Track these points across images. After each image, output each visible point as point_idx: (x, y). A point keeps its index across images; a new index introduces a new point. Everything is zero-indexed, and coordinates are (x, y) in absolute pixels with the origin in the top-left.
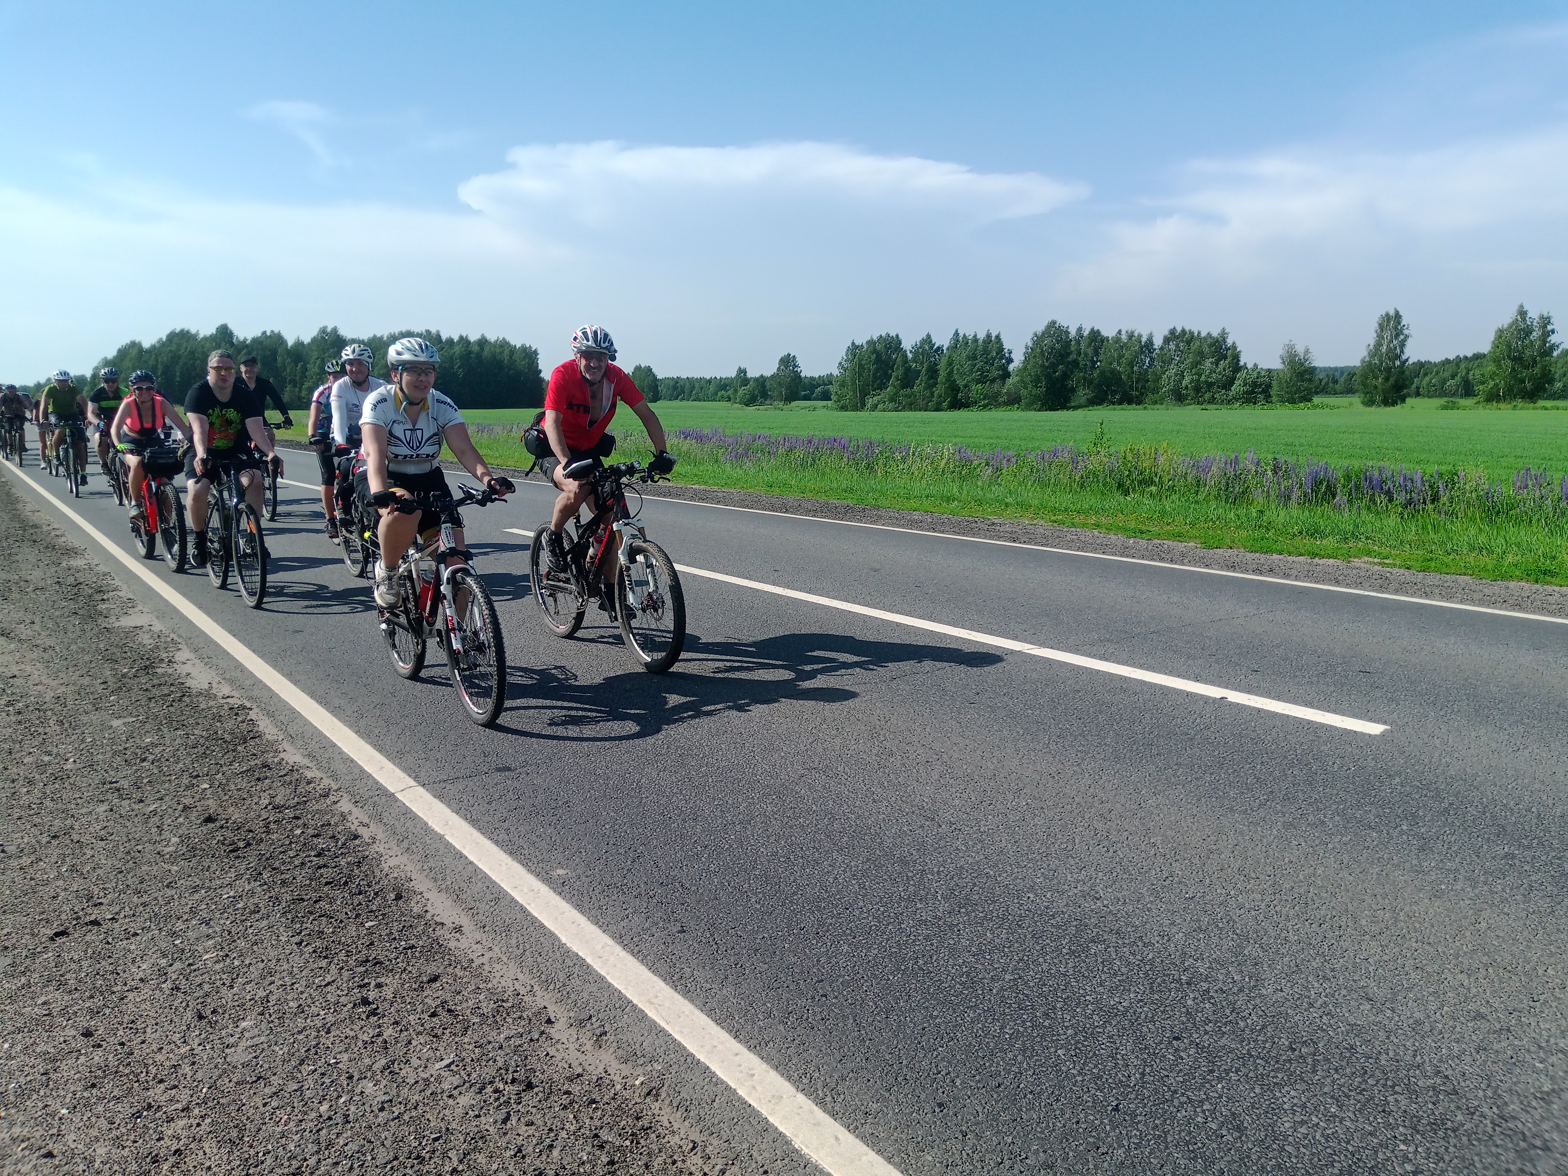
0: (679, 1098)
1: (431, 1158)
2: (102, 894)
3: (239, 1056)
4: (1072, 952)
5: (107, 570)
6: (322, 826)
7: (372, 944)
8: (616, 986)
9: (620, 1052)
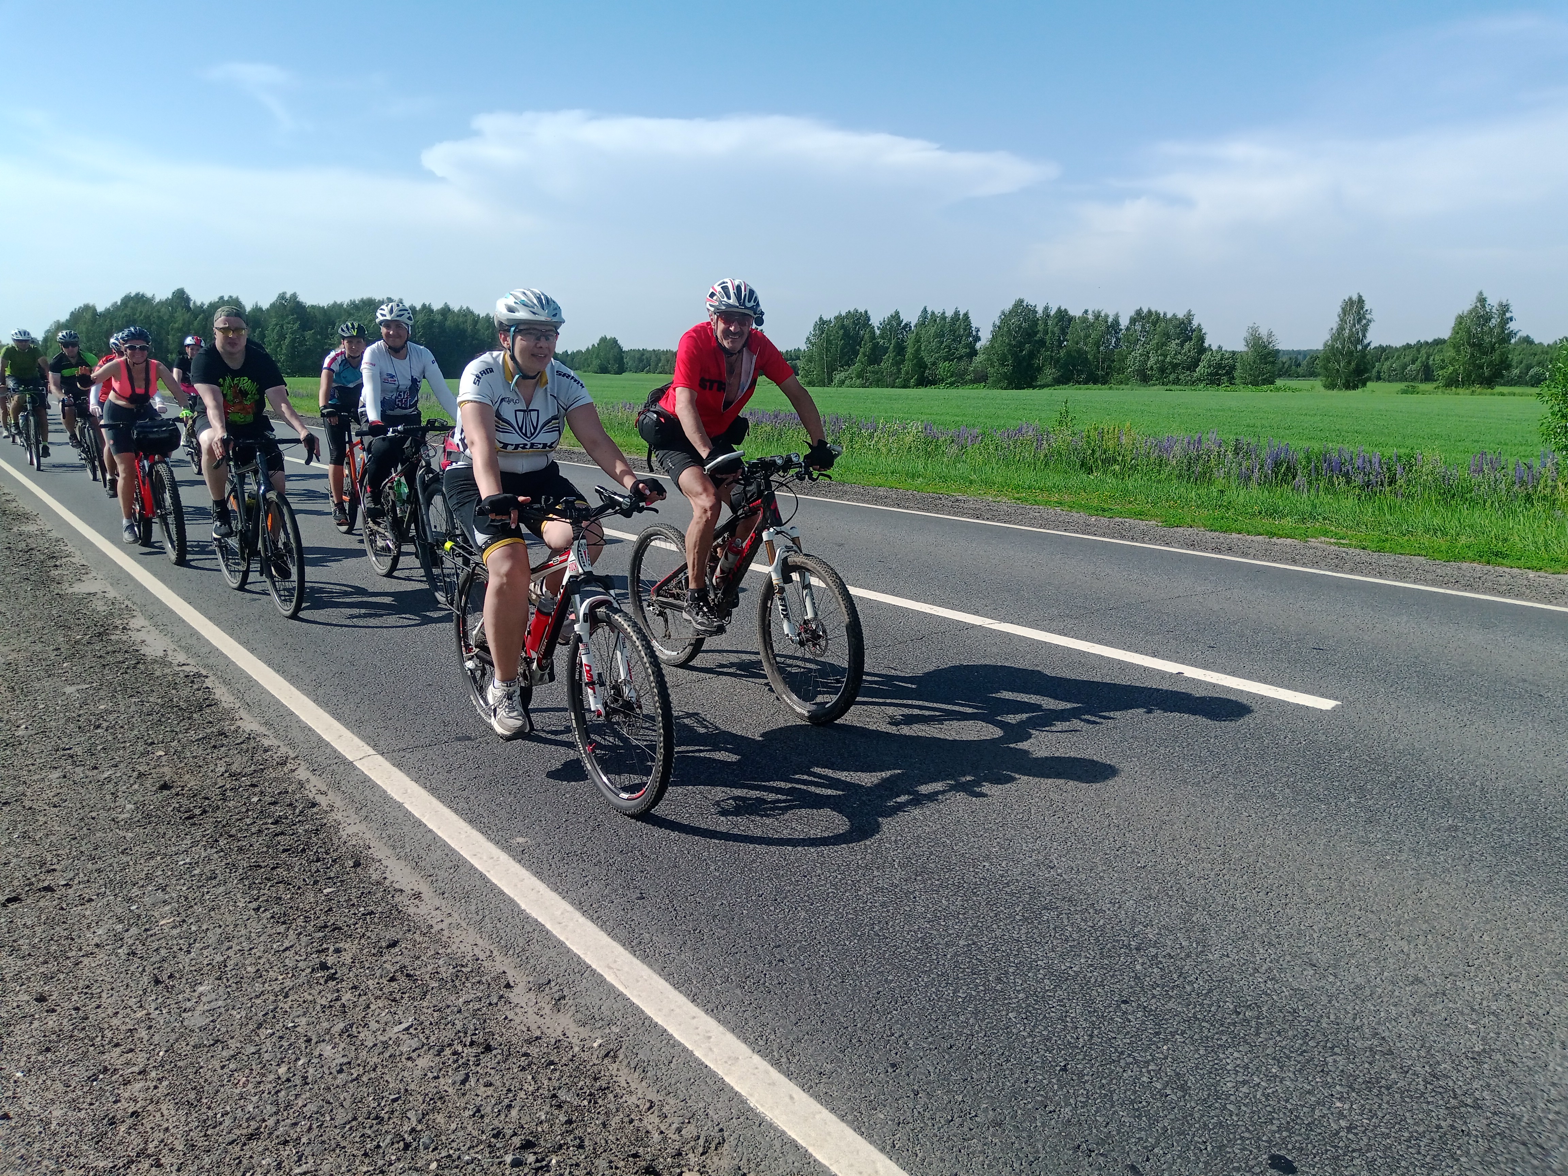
0: (636, 1059)
1: (390, 1118)
2: (55, 860)
3: (195, 1020)
4: (1025, 919)
5: (60, 536)
6: (279, 793)
7: (330, 910)
8: (575, 951)
9: (579, 1015)
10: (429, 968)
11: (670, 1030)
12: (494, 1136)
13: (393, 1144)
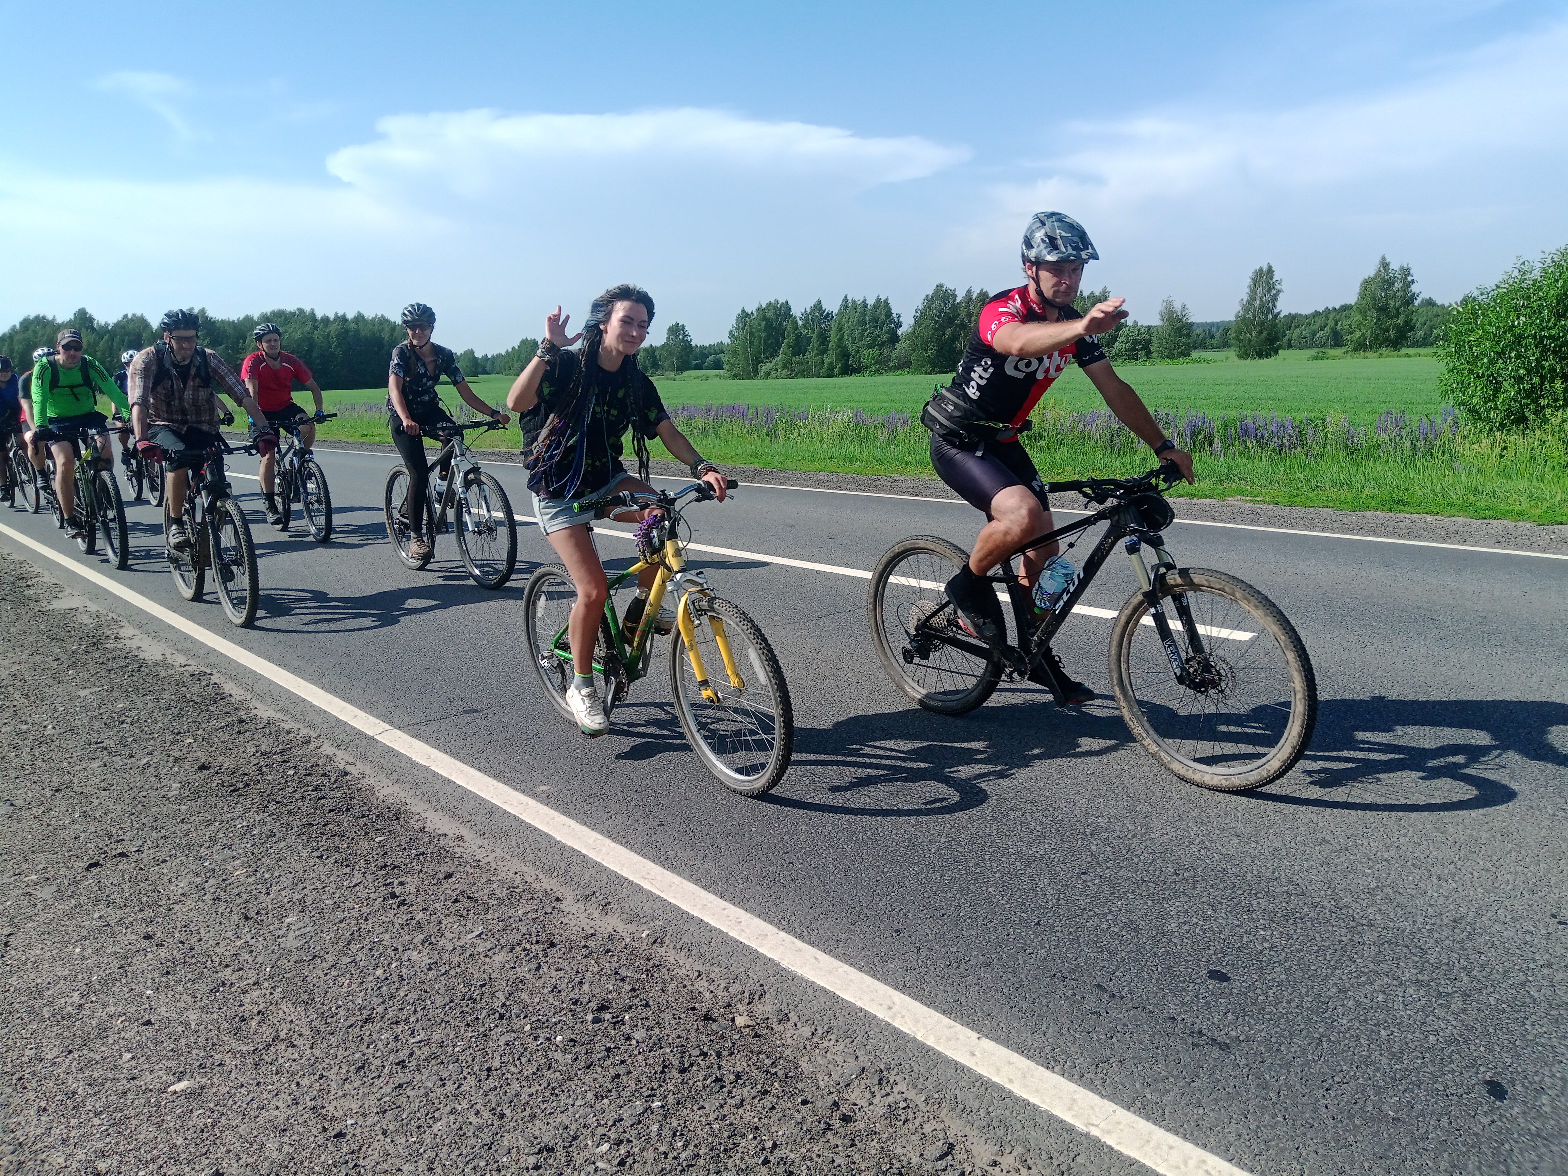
0: (681, 942)
1: (481, 999)
2: (120, 833)
3: (291, 942)
6: (312, 766)
7: (386, 853)
8: (612, 868)
9: (625, 915)
10: (486, 891)
11: (706, 919)
12: (573, 1004)
13: (489, 1016)
